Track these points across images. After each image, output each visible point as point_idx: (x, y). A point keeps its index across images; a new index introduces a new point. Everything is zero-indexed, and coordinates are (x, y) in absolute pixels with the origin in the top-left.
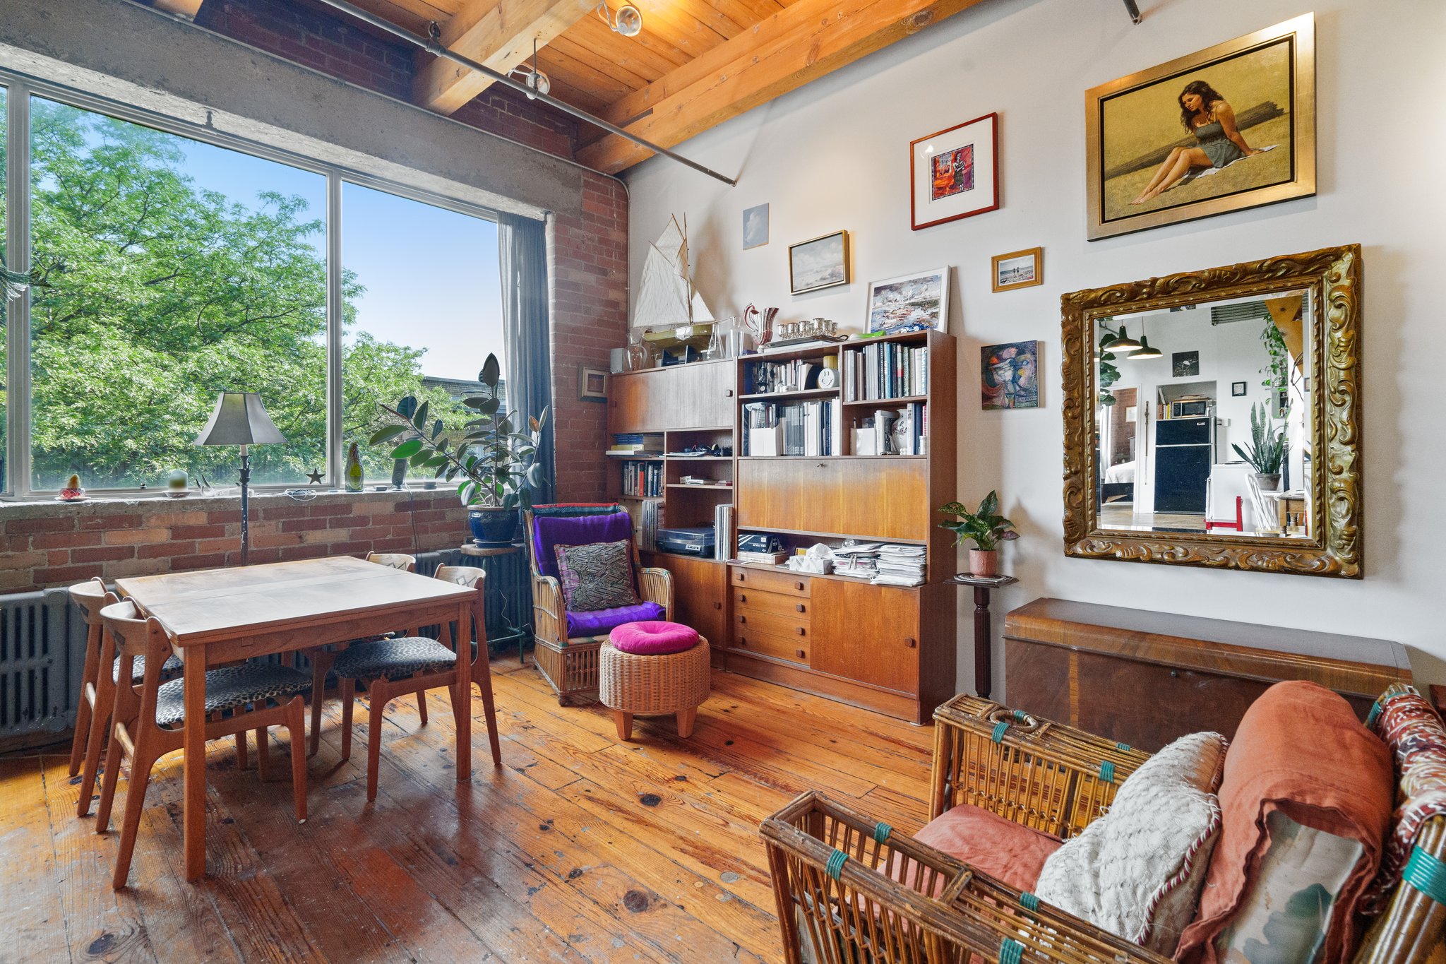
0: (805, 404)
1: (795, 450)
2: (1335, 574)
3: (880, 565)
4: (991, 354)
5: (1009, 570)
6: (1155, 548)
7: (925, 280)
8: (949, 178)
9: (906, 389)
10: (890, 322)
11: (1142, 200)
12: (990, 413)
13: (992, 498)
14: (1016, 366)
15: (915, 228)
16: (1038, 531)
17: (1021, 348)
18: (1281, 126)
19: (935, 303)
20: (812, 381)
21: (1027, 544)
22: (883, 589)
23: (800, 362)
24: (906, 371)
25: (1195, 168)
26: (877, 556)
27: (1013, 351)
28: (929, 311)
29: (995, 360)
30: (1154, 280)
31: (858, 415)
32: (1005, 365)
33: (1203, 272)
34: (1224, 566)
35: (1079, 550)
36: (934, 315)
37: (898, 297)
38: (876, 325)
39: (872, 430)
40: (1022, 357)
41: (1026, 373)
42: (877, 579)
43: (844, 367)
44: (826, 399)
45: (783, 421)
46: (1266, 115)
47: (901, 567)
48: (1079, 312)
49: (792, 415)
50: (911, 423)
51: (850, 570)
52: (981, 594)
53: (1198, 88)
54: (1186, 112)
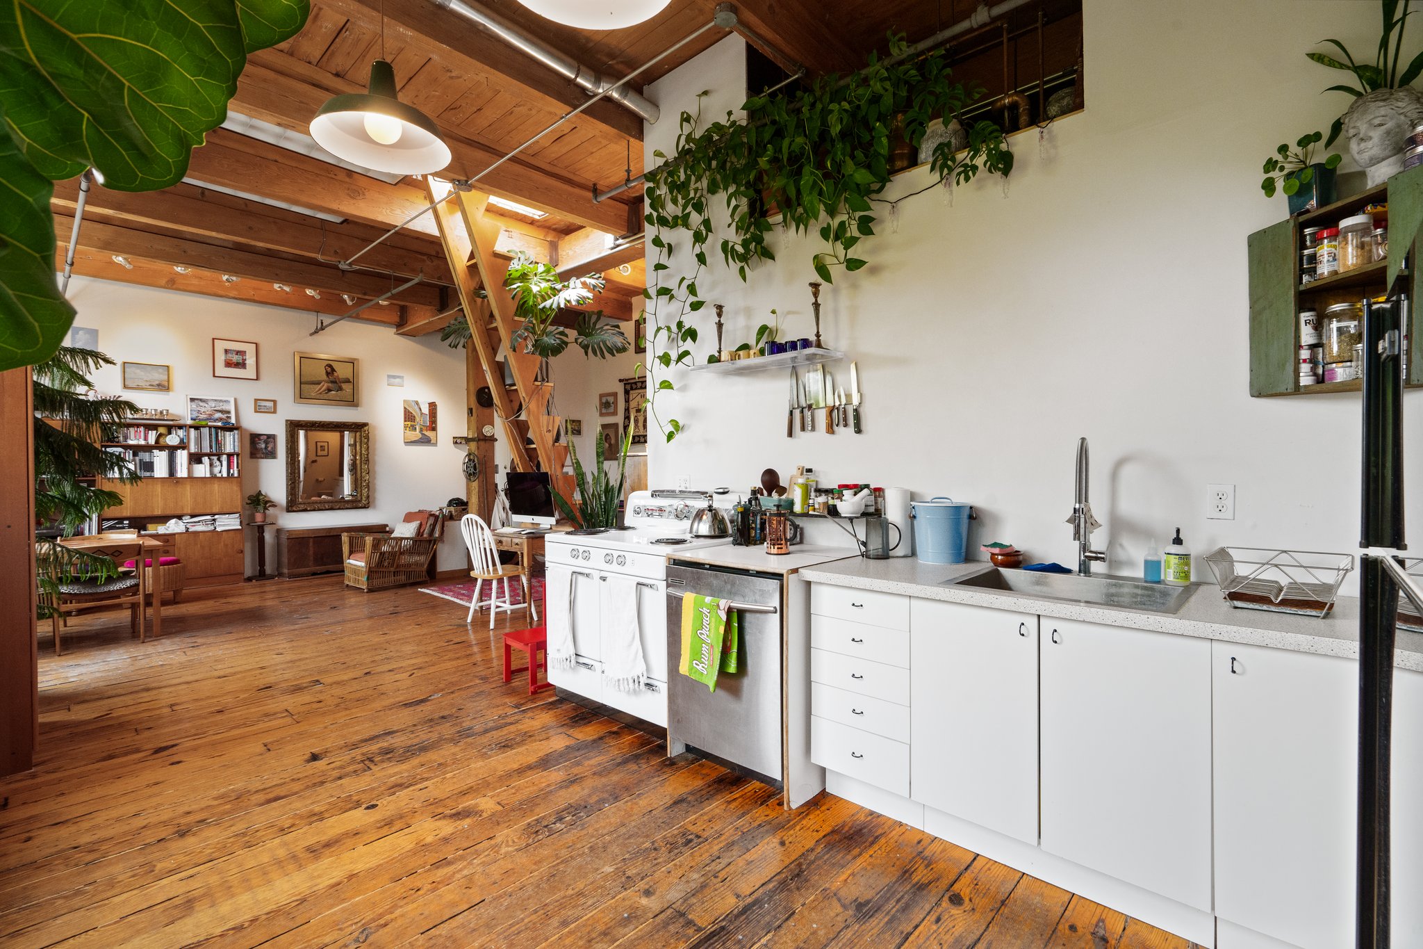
0: (155, 451)
1: (148, 474)
2: (364, 508)
3: (217, 523)
4: (255, 437)
7: (221, 401)
8: (234, 361)
10: (202, 416)
11: (313, 394)
13: (260, 493)
14: (266, 443)
15: (214, 376)
16: (278, 504)
17: (269, 436)
18: (351, 385)
19: (228, 412)
20: (157, 442)
21: (275, 510)
22: (222, 533)
23: (142, 428)
24: (224, 441)
25: (329, 390)
26: (214, 520)
27: (264, 437)
28: (225, 415)
29: (257, 439)
31: (196, 458)
32: (262, 442)
33: (334, 422)
35: (293, 509)
36: (229, 417)
37: (206, 405)
38: (194, 416)
39: (201, 465)
40: (269, 439)
41: (270, 446)
42: (219, 529)
43: (188, 436)
44: (172, 450)
45: (137, 459)
46: (347, 381)
47: (230, 523)
48: (294, 427)
49: (145, 456)
50: (225, 463)
51: (200, 528)
52: (261, 529)
53: (330, 366)
54: (327, 372)
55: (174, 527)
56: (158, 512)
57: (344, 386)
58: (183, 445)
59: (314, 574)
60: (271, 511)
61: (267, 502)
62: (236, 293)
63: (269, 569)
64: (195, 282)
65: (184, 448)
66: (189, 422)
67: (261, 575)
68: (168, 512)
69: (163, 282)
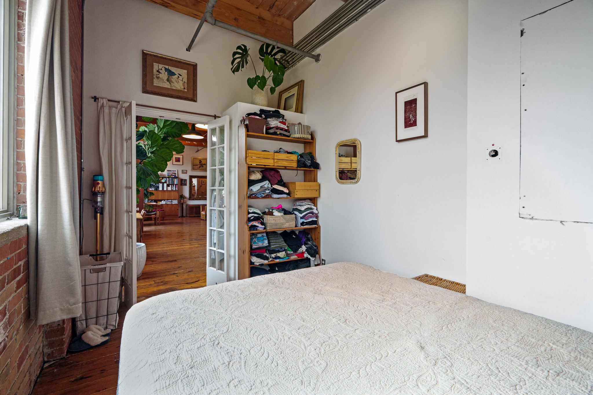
1: (158, 189)
7: (174, 171)
8: (178, 160)
10: (170, 175)
11: (196, 168)
12: (182, 186)
13: (182, 195)
15: (173, 164)
17: (185, 180)
19: (176, 174)
25: (200, 167)
26: (172, 201)
31: (168, 185)
32: (183, 181)
35: (190, 199)
37: (171, 172)
41: (185, 182)
42: (173, 204)
43: (167, 180)
44: (163, 183)
46: (205, 164)
47: (175, 202)
48: (191, 177)
50: (175, 187)
51: (169, 203)
52: (182, 204)
53: (200, 160)
54: (200, 162)
55: (163, 202)
56: (160, 199)
57: (204, 166)
58: (165, 182)
59: (195, 217)
60: (185, 199)
61: (184, 197)
63: (184, 215)
65: (166, 183)
66: (167, 176)
67: (182, 216)
68: (162, 199)
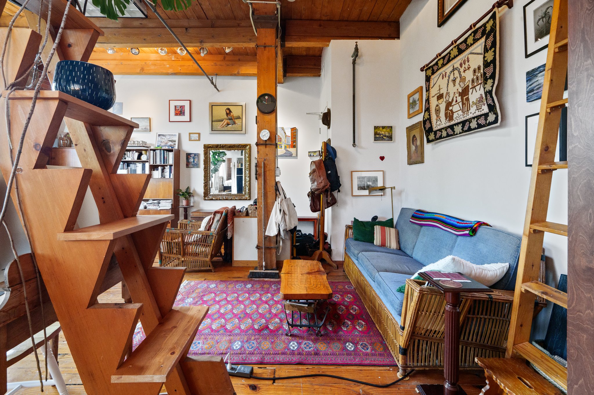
0: (137, 164)
2: (246, 200)
3: (160, 205)
4: (188, 155)
5: (192, 204)
6: (220, 197)
7: (172, 135)
8: (179, 112)
9: (167, 162)
10: (163, 144)
11: (219, 128)
12: (188, 168)
13: (188, 188)
14: (194, 158)
15: (169, 121)
16: (198, 195)
17: (195, 155)
18: (240, 120)
19: (175, 141)
20: (139, 157)
21: (196, 198)
22: (161, 211)
23: (134, 152)
24: (167, 157)
25: (228, 124)
26: (159, 203)
27: (193, 155)
28: (173, 143)
29: (189, 156)
30: (221, 145)
31: (154, 167)
32: (191, 158)
33: (228, 144)
34: (231, 200)
35: (207, 199)
36: (175, 144)
37: (165, 138)
38: (159, 145)
39: (157, 171)
40: (195, 157)
41: (196, 160)
42: (160, 208)
43: (150, 155)
44: (144, 162)
45: (129, 168)
46: (238, 118)
47: (166, 205)
48: (207, 148)
49: (132, 166)
50: (168, 171)
51: (151, 207)
52: (185, 210)
53: (229, 109)
54: (227, 113)
57: (237, 121)
61: (190, 193)
62: (171, 70)
64: (153, 67)
65: (148, 162)
69: (138, 70)
